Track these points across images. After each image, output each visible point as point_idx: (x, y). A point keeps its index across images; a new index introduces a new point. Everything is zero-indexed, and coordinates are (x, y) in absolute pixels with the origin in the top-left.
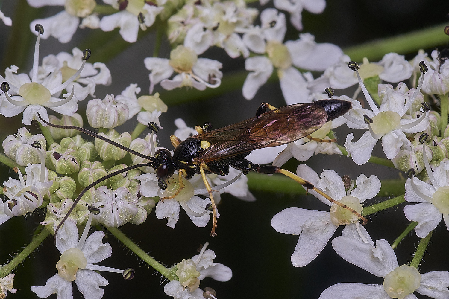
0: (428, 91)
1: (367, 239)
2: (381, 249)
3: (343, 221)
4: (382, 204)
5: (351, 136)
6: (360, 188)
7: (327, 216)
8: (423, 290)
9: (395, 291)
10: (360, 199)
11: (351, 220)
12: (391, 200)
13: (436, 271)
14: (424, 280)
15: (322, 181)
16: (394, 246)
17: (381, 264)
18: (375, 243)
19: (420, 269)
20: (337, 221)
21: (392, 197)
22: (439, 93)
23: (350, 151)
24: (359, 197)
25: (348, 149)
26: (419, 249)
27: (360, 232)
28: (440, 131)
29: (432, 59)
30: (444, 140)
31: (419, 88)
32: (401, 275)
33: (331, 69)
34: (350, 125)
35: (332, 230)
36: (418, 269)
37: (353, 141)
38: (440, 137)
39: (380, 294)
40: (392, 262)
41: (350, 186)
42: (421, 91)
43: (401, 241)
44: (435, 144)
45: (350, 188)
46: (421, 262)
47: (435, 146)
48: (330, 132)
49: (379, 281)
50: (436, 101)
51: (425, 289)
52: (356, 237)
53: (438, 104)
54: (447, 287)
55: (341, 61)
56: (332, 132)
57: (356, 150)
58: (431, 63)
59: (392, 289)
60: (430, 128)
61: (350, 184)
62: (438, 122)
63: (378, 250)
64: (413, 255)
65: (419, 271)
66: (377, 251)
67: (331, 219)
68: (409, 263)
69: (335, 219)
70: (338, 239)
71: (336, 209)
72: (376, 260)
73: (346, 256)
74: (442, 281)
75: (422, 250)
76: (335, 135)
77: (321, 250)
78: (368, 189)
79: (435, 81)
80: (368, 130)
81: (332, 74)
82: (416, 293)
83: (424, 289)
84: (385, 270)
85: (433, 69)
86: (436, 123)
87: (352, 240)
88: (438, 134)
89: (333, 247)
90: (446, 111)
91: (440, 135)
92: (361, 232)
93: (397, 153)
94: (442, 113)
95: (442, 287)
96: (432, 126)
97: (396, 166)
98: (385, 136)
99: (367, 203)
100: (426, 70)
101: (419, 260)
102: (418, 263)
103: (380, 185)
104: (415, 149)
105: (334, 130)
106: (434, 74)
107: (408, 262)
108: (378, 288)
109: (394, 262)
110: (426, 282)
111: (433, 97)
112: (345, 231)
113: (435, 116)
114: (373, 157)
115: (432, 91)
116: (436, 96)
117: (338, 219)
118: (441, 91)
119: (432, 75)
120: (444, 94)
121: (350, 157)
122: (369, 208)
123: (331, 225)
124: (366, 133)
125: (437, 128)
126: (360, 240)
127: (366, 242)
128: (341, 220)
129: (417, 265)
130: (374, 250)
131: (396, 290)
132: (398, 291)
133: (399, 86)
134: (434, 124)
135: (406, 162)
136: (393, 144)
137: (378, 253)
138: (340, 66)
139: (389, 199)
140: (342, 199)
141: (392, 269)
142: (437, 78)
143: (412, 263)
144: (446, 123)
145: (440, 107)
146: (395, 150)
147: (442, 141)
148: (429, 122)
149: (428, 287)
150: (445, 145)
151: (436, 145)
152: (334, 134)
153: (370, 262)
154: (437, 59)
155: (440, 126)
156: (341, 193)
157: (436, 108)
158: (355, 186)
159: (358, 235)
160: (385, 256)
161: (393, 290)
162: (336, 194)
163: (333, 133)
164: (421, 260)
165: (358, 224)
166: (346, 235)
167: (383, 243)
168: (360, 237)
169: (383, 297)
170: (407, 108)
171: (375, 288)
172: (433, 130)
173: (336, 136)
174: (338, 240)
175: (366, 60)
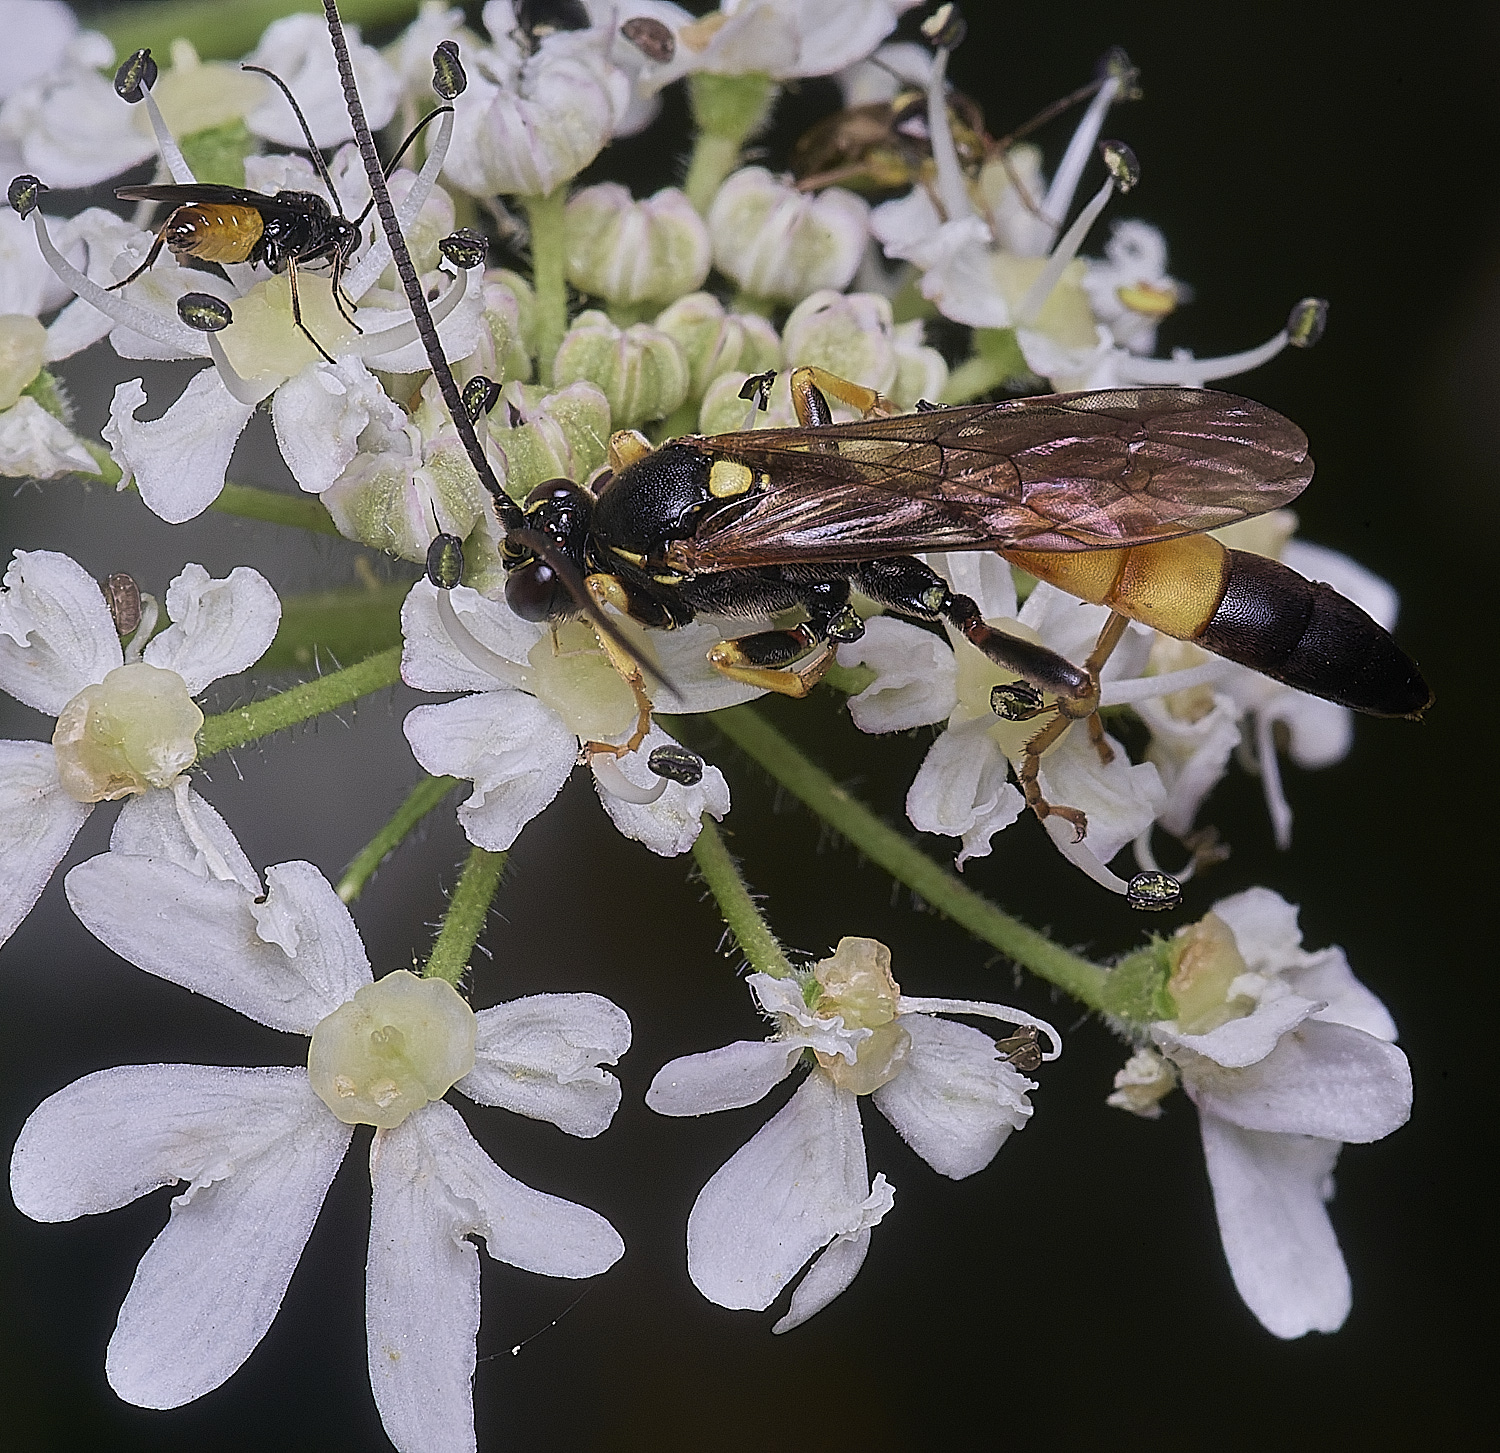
0: (475, 182)
1: (225, 857)
2: (290, 905)
3: (113, 779)
4: (286, 699)
5: (130, 394)
6: (185, 627)
7: (39, 762)
8: (485, 1083)
9: (362, 1092)
10: (185, 676)
11: (149, 775)
12: (324, 681)
13: (542, 996)
14: (493, 1036)
15: (14, 602)
16: (348, 889)
17: (293, 972)
18: (263, 877)
19: (470, 988)
20: (89, 781)
21: (329, 668)
22: (522, 187)
23: (132, 459)
24: (184, 666)
25: (120, 453)
26: (461, 900)
27: (192, 827)
28: (534, 361)
29: (484, 35)
30: (555, 398)
31: (430, 170)
32: (387, 1020)
33: (32, 98)
34: (126, 347)
35: (63, 827)
36: (460, 990)
37: (142, 415)
38: (536, 388)
39: (293, 1111)
40: (340, 961)
41: (136, 620)
42: (442, 180)
43: (379, 867)
44: (516, 418)
45: (140, 631)
46: (475, 958)
47: (514, 425)
48: (39, 380)
49: (288, 1050)
50: (509, 225)
51: (498, 1079)
52: (175, 851)
53: (520, 237)
54: (599, 1066)
55: (67, 62)
56: (48, 376)
57: (158, 453)
58: (484, 55)
59: (345, 1083)
60: (487, 347)
61: (137, 616)
62: (521, 318)
63: (275, 911)
64: (436, 929)
65: (466, 998)
66: (271, 912)
67: (62, 773)
68: (421, 965)
69: (77, 772)
70: (91, 867)
71: (80, 726)
72: (271, 954)
73: (133, 943)
74: (570, 1037)
75: (473, 903)
76: (64, 391)
77: (18, 915)
78: (221, 631)
79: (504, 130)
80: (209, 363)
81: (32, 120)
82: (455, 1098)
83: (493, 1076)
84: (310, 999)
85: (492, 80)
86: (513, 325)
87: (154, 867)
88: (526, 370)
89: (72, 903)
90: (557, 269)
91: (535, 379)
92: (200, 827)
93: (343, 463)
94: (541, 278)
95: (575, 1067)
96: (498, 336)
97: (342, 524)
98: (287, 387)
99: (220, 697)
100: (460, 84)
101: (465, 949)
102: (460, 960)
103: (277, 610)
104: (425, 446)
105: (55, 368)
106: (495, 101)
107: (415, 961)
108: (284, 1082)
109: (350, 962)
110: (501, 1046)
111: (496, 209)
112: (129, 827)
113: (510, 294)
114: (234, 489)
115: (490, 176)
116: (508, 201)
117: (94, 770)
118: (532, 176)
119: (486, 105)
120: (547, 190)
121: (132, 492)
122: (229, 718)
123: (58, 803)
124: (198, 376)
125: (519, 344)
126: (197, 869)
127: (223, 874)
128: (105, 777)
129: (456, 970)
130: (257, 910)
131: (366, 1088)
132: (375, 1091)
133: (338, 160)
134: (505, 327)
135: (389, 505)
136: (324, 424)
137: (277, 926)
138: (66, 84)
139: (317, 677)
140: (106, 680)
141: (343, 994)
142: (512, 118)
143: (433, 963)
144: (561, 321)
145: (527, 250)
146: (334, 452)
147: (547, 402)
148: (483, 319)
149: (510, 1071)
150: (562, 421)
151: (522, 423)
152: (61, 388)
153: (244, 967)
154: (511, 35)
155: (532, 338)
156: (101, 653)
157: (512, 257)
158: (164, 623)
159: (187, 841)
160: (308, 937)
161: (353, 1090)
162: (79, 657)
163: (51, 382)
164: (475, 947)
165: (182, 790)
166: (129, 847)
167: (298, 878)
168: (195, 851)
169: (310, 1124)
170: (381, 260)
171: (271, 1086)
172: (504, 354)
173: (67, 395)
174: (90, 872)
175: (183, 54)
